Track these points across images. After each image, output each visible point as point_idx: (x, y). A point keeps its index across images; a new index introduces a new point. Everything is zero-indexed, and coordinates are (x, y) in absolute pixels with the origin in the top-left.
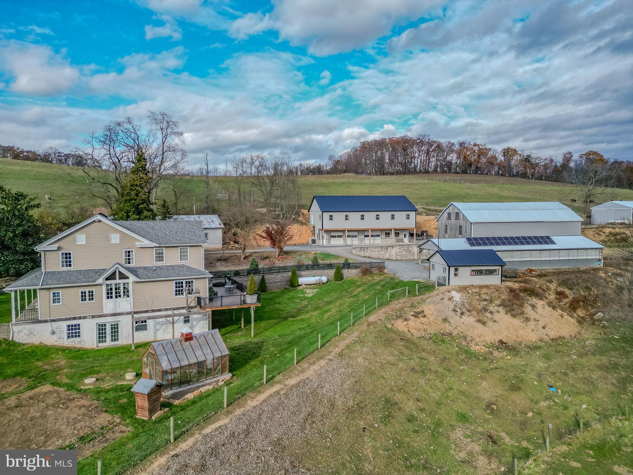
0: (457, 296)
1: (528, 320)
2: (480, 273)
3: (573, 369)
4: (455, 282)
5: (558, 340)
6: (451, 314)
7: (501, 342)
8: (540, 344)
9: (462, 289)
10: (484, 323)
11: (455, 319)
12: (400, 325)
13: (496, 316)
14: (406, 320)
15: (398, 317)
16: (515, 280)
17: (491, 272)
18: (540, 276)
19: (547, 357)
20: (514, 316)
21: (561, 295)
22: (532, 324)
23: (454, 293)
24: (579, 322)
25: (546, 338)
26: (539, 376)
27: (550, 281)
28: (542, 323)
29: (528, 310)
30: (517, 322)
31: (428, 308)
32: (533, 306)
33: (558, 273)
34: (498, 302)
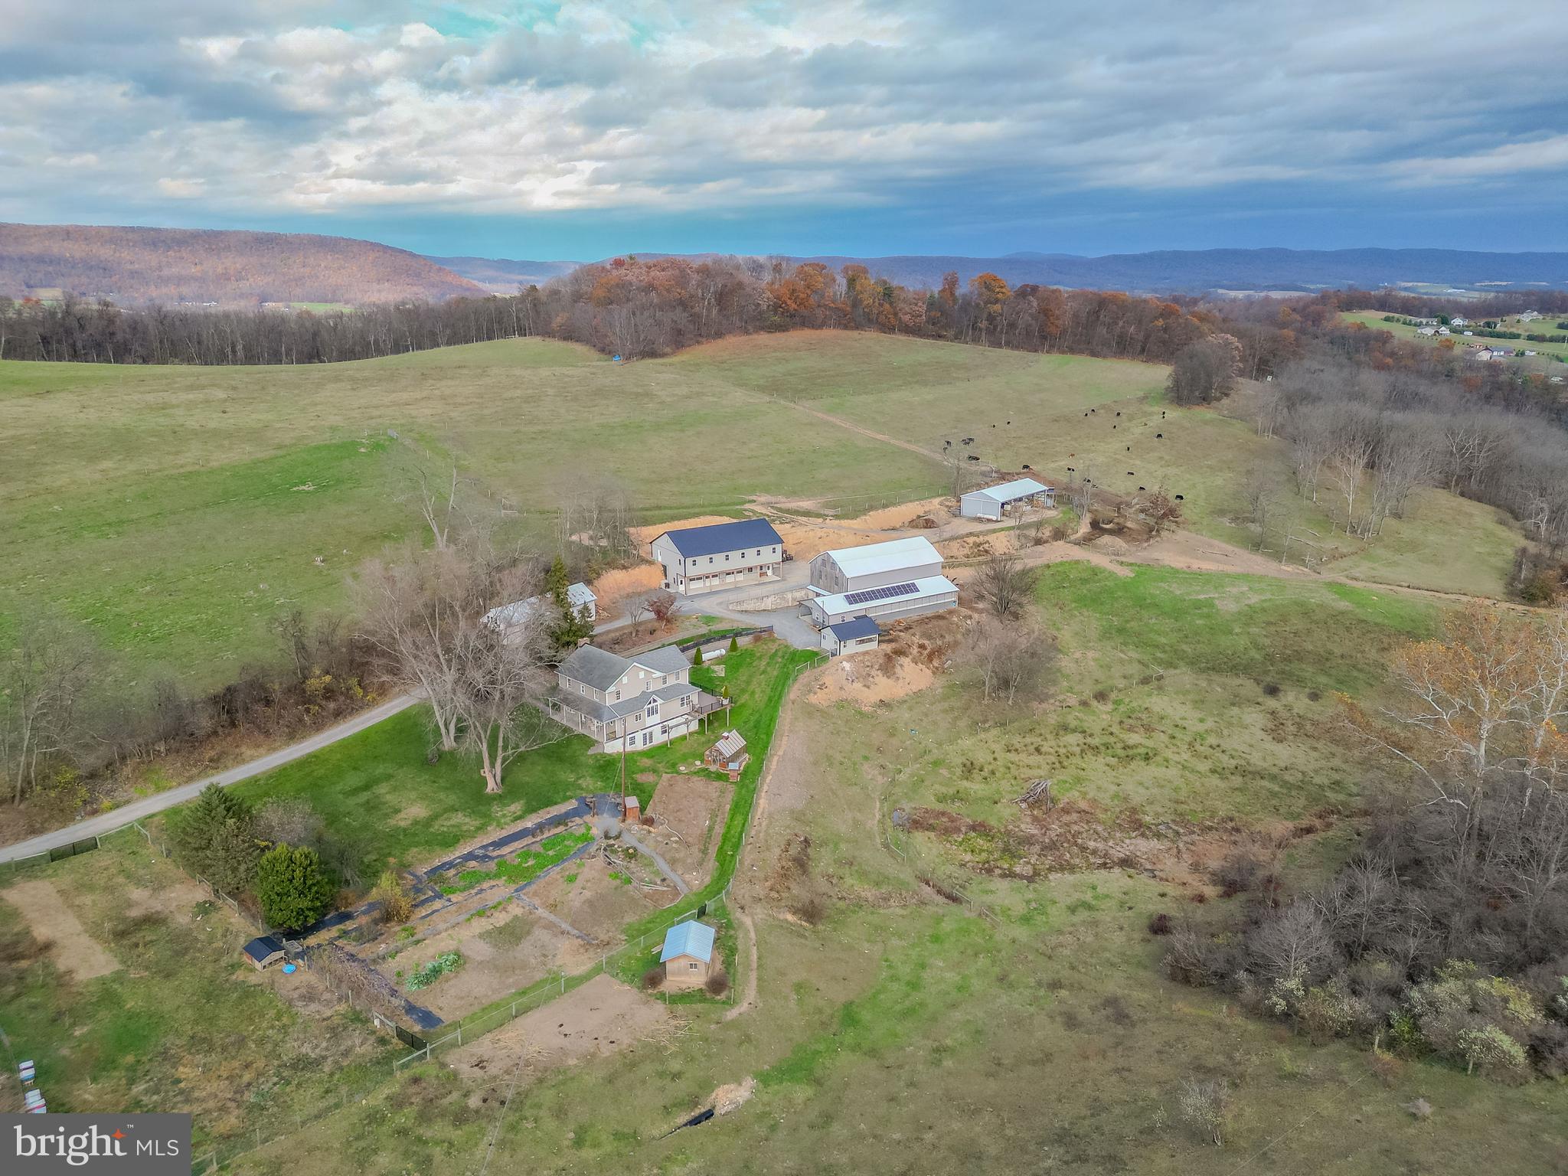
0: (847, 665)
1: (898, 678)
2: (862, 642)
3: (926, 715)
4: (845, 652)
5: (919, 694)
6: (845, 682)
7: (881, 701)
8: (907, 698)
9: (851, 658)
10: (868, 687)
11: (848, 686)
12: (813, 699)
13: (877, 679)
14: (815, 693)
15: (810, 691)
17: (870, 640)
18: (908, 628)
19: (910, 709)
20: (888, 677)
21: (922, 647)
22: (901, 680)
23: (845, 664)
24: (934, 673)
25: (911, 693)
26: (906, 724)
27: (914, 635)
28: (907, 680)
29: (898, 669)
30: (890, 682)
31: (828, 680)
32: (901, 666)
33: (924, 621)
34: (877, 667)
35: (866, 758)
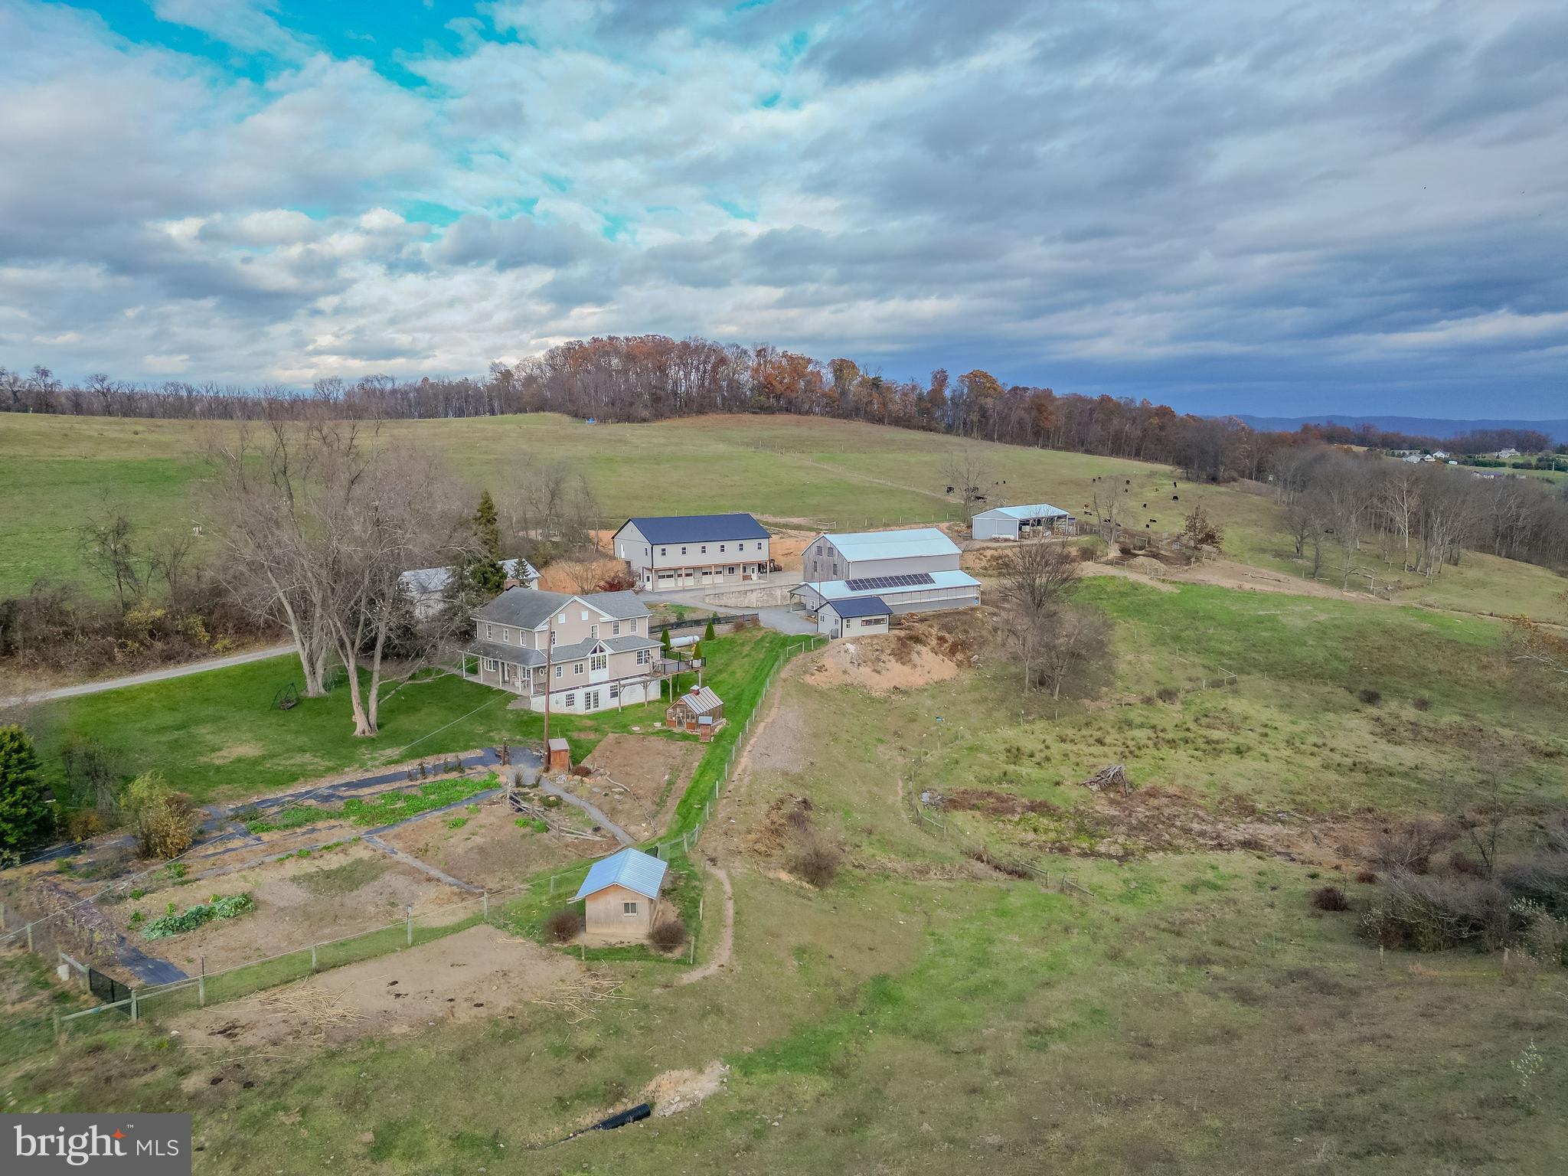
0: (851, 648)
1: (915, 666)
2: (868, 622)
3: (954, 704)
4: (848, 633)
5: (941, 683)
6: (849, 666)
7: (896, 688)
8: (926, 687)
9: (856, 640)
10: (879, 672)
11: (853, 670)
12: (809, 680)
13: (889, 665)
14: (812, 675)
15: (805, 672)
16: (899, 627)
17: (877, 622)
18: (922, 620)
19: (933, 697)
20: (903, 664)
21: (941, 639)
22: (919, 668)
23: (848, 645)
24: (957, 665)
25: (931, 682)
26: (929, 710)
27: (931, 626)
28: (927, 669)
29: (914, 656)
30: (906, 669)
31: (827, 662)
32: (918, 653)
33: (938, 616)
34: (889, 651)
35: (881, 741)
